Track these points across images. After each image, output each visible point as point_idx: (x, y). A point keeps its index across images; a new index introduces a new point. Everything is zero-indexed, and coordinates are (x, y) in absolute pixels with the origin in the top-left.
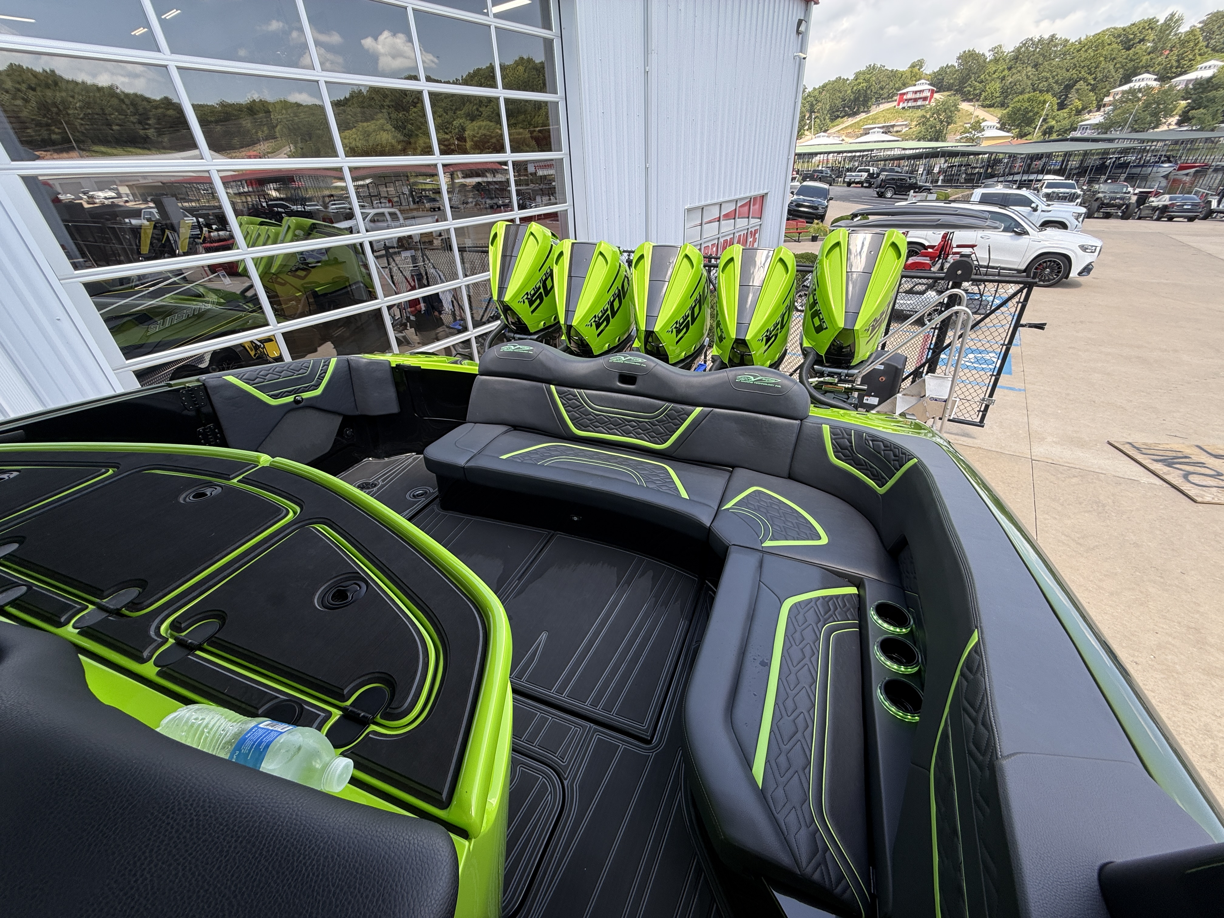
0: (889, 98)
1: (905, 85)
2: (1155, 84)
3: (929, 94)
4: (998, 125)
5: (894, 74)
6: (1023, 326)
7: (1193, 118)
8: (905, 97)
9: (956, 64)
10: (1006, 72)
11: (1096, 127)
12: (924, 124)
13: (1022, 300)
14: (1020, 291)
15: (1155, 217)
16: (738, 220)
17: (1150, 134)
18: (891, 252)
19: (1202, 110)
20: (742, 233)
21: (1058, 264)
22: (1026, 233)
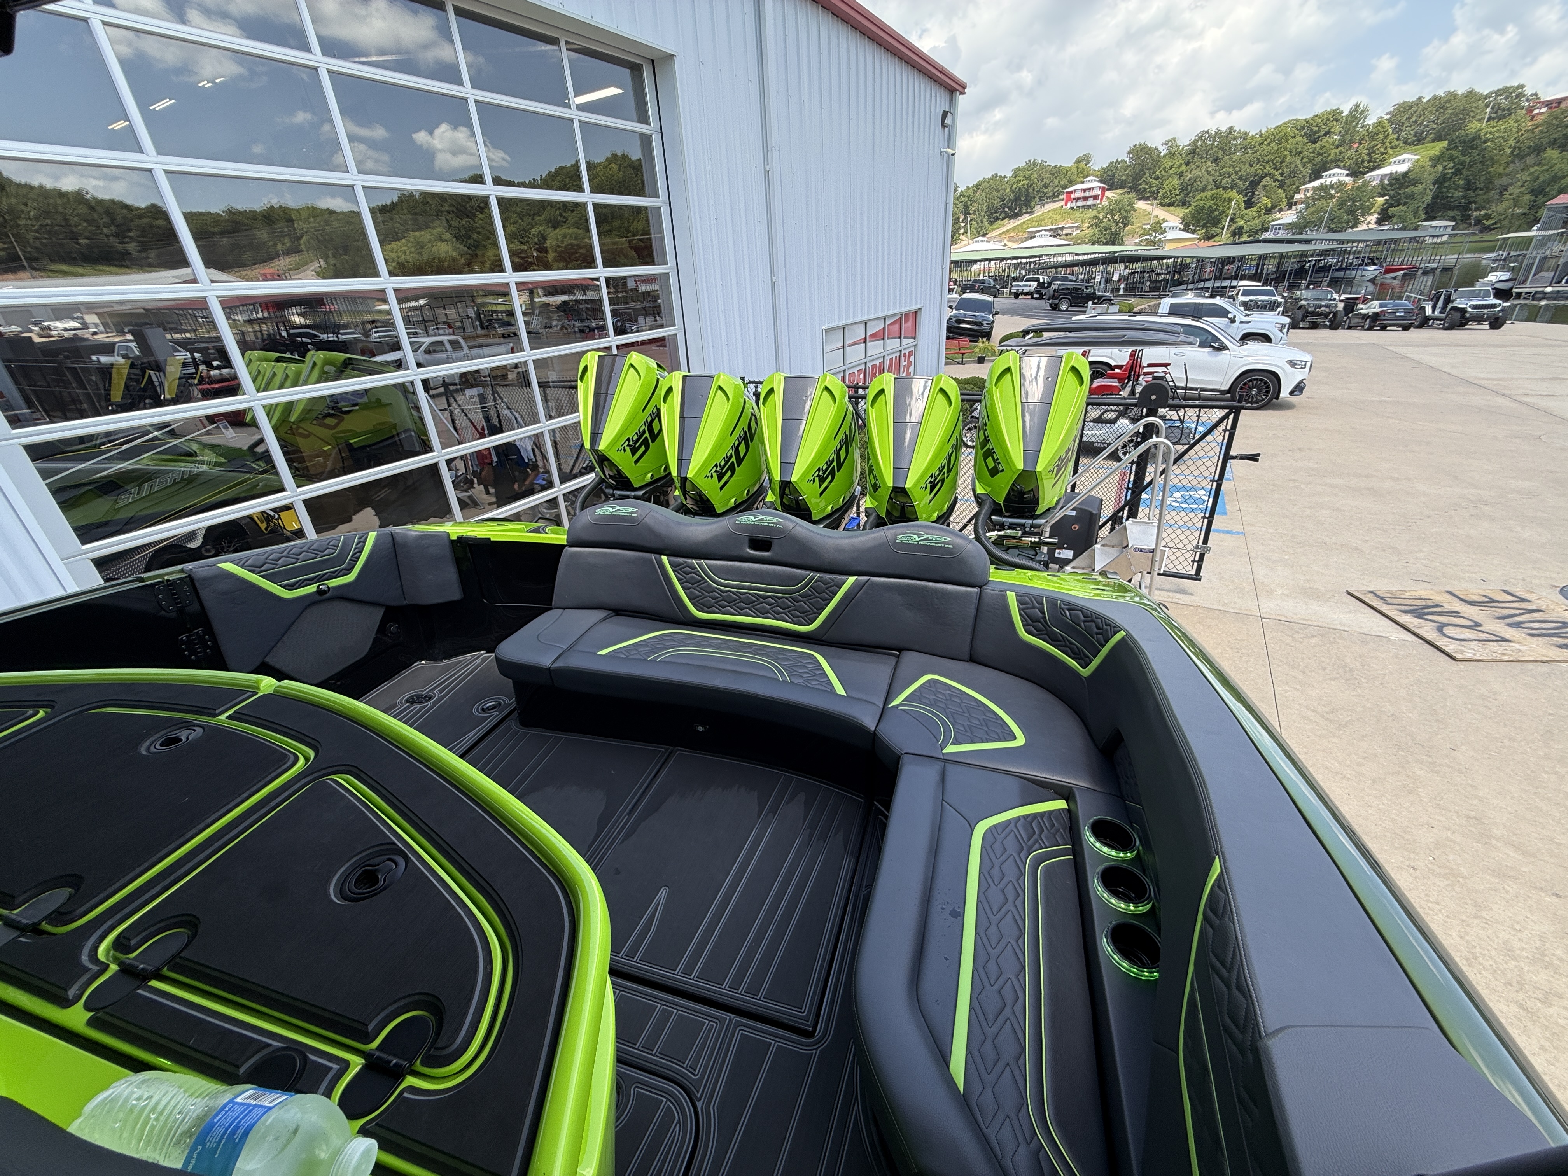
0: (1055, 197)
1: (1071, 183)
2: (1348, 180)
3: (1100, 192)
4: (1182, 226)
5: (1057, 171)
6: (1233, 458)
7: (1394, 216)
8: (1072, 196)
9: (1127, 159)
10: (1184, 168)
11: (1289, 226)
12: (1097, 225)
13: (1229, 428)
14: (1226, 417)
15: (1366, 326)
16: (888, 341)
17: (1348, 234)
18: (1072, 377)
19: (1401, 207)
20: (894, 356)
21: (1266, 383)
22: (1225, 348)
